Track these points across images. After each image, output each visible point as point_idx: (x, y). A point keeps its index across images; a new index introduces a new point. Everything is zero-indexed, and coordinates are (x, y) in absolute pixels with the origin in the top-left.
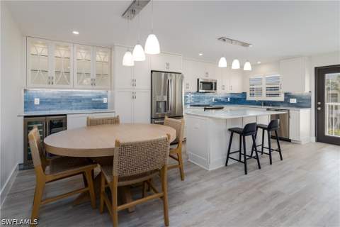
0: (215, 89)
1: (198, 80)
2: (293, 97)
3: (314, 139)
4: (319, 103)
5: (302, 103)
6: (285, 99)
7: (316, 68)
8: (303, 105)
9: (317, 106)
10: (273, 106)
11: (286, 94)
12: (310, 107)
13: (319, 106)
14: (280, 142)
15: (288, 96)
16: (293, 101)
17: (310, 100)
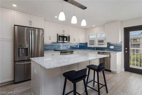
0: (69, 40)
1: (58, 34)
2: (112, 45)
3: (123, 69)
4: (126, 49)
5: (117, 49)
6: (107, 46)
7: (124, 28)
8: (118, 50)
9: (125, 50)
10: (101, 50)
11: (108, 44)
12: (121, 51)
13: (126, 50)
14: (105, 72)
15: (109, 44)
16: (112, 47)
17: (122, 47)
